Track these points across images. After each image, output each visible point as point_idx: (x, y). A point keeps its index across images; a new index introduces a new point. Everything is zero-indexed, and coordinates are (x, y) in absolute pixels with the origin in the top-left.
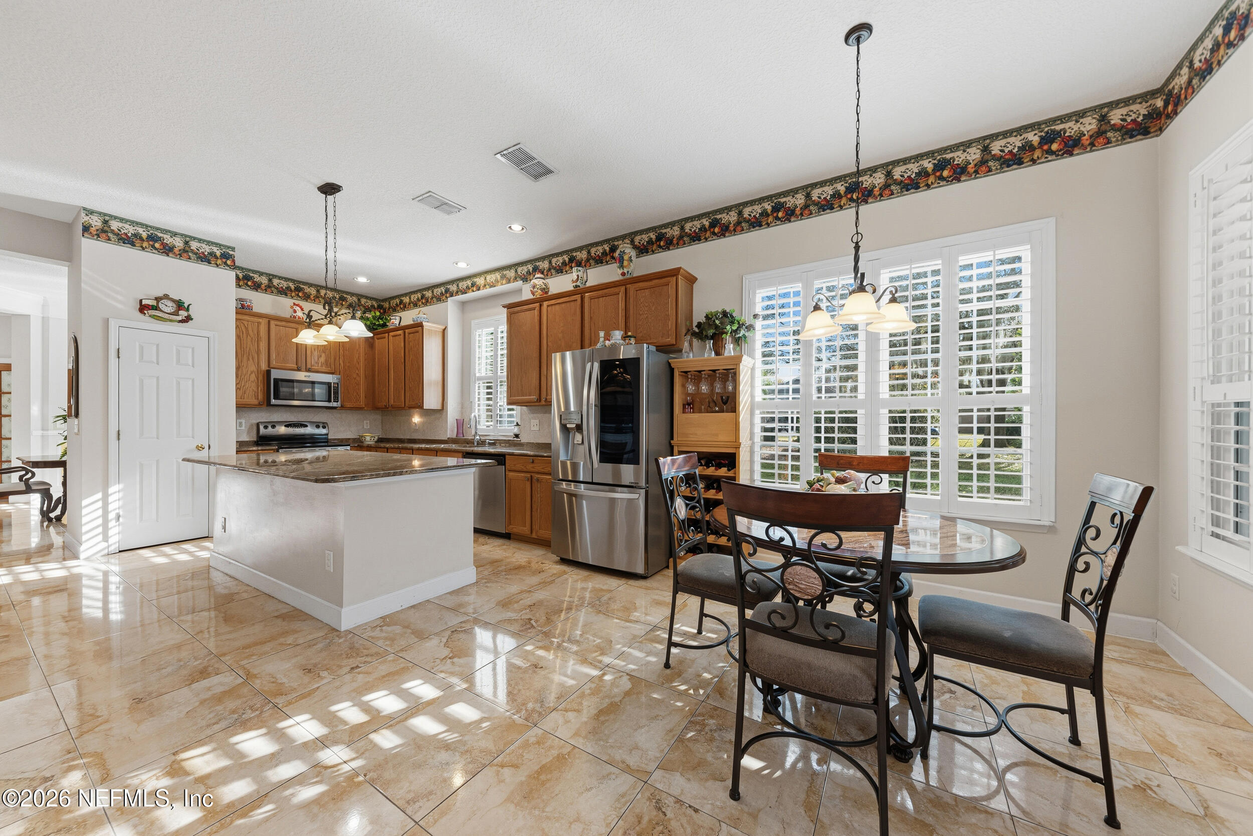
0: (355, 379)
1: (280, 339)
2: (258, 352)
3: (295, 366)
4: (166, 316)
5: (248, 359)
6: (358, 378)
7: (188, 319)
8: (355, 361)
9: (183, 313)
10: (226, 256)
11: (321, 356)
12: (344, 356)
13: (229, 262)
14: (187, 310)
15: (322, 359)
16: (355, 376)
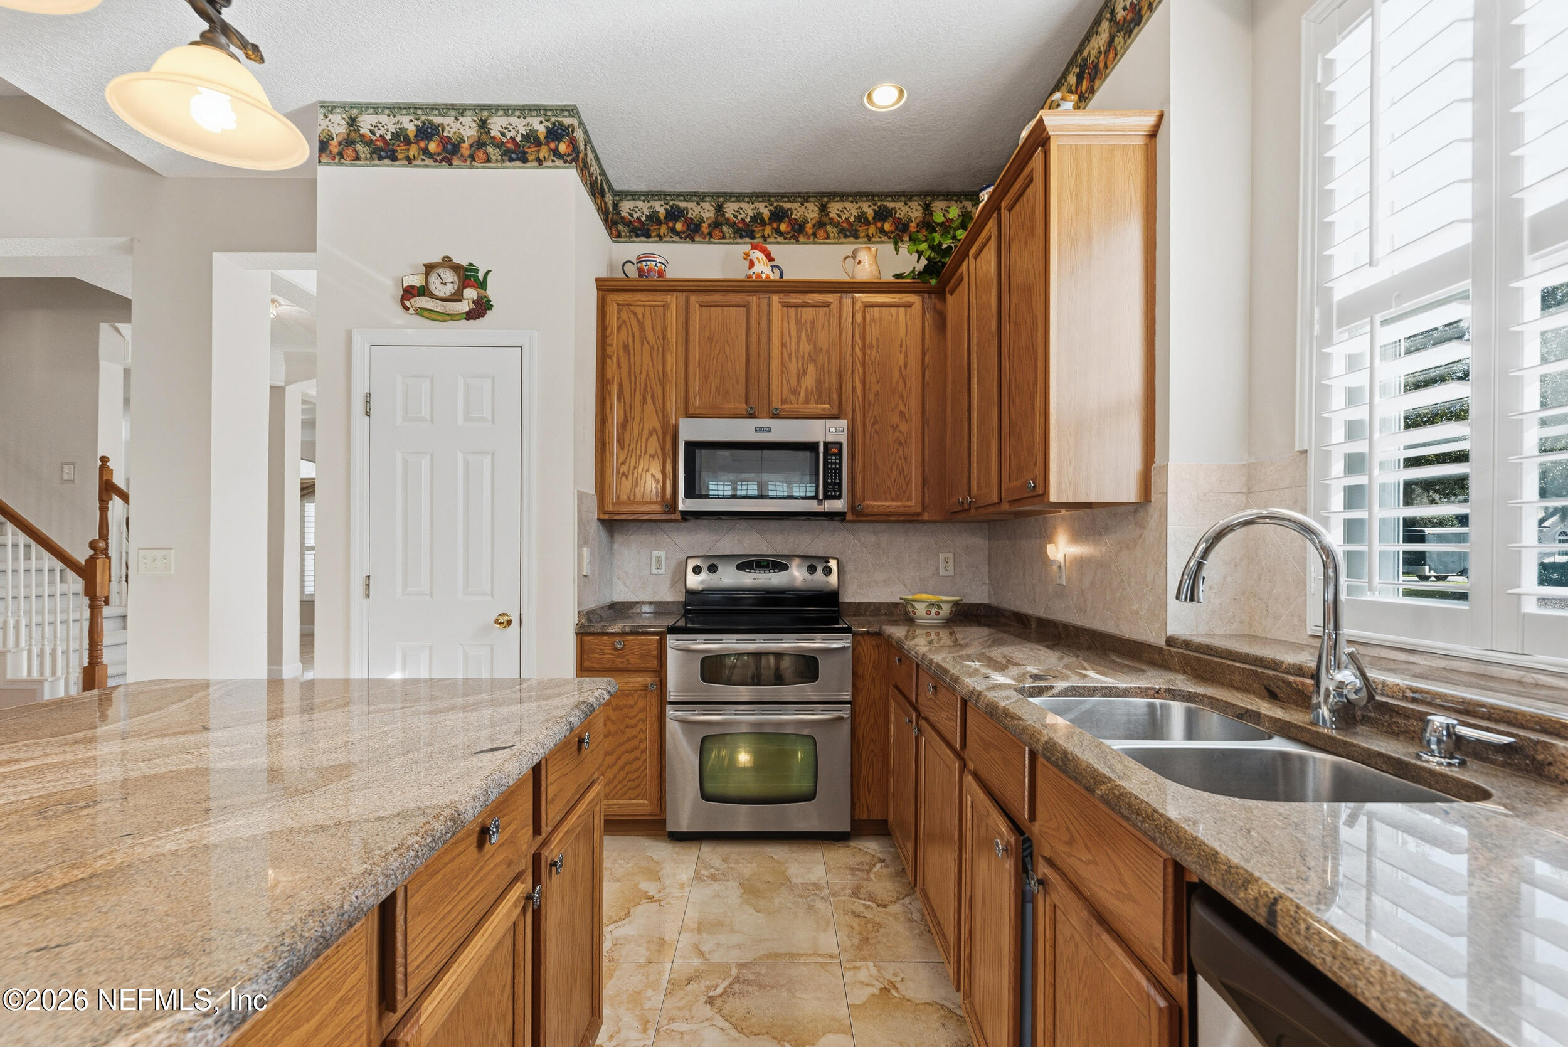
0: (895, 428)
1: (711, 339)
2: (663, 380)
3: (742, 407)
4: (439, 306)
5: (644, 401)
6: (903, 427)
7: (481, 308)
8: (896, 374)
9: (470, 294)
10: (557, 133)
11: (805, 373)
12: (863, 364)
13: (563, 148)
14: (482, 285)
15: (809, 381)
16: (895, 419)
